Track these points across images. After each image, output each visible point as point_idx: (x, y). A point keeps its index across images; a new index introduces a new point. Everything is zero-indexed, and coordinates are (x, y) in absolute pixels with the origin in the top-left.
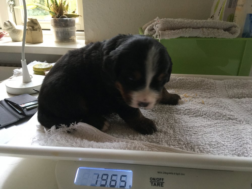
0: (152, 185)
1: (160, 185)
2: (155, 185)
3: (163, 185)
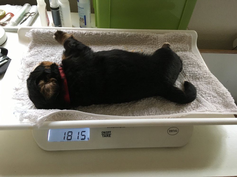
0: (103, 137)
1: (108, 136)
2: (105, 136)
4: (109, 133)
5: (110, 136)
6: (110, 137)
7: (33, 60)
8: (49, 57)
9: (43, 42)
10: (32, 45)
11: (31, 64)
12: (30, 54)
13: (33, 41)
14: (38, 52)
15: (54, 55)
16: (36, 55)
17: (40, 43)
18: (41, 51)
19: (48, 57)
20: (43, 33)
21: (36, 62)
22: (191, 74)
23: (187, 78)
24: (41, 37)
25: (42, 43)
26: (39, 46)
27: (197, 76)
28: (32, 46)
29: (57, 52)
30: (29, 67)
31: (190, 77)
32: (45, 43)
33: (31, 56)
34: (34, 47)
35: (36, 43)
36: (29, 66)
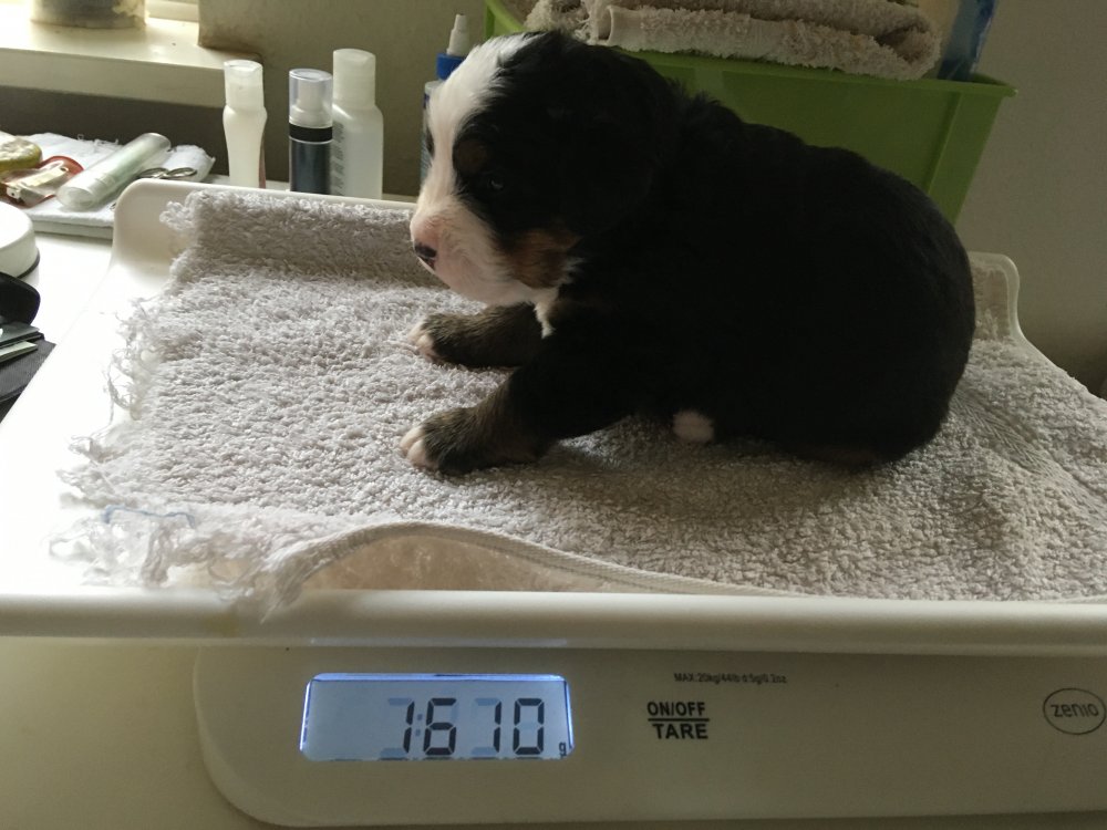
0: (660, 736)
1: (694, 732)
2: (671, 732)
3: (704, 731)
4: (695, 714)
5: (701, 734)
6: (705, 737)
7: (200, 327)
8: (289, 322)
9: (255, 257)
10: (192, 266)
11: (186, 344)
12: (184, 301)
13: (198, 249)
14: (228, 295)
15: (314, 314)
16: (216, 306)
17: (234, 262)
18: (245, 295)
19: (284, 317)
20: (258, 210)
21: (219, 335)
22: (1059, 432)
23: (1046, 447)
24: (246, 229)
25: (248, 260)
26: (227, 271)
27: (1089, 439)
28: (194, 269)
29: (330, 305)
30: (175, 359)
31: (1059, 445)
32: (266, 261)
33: (187, 311)
34: (203, 276)
35: (215, 261)
36: (176, 352)
